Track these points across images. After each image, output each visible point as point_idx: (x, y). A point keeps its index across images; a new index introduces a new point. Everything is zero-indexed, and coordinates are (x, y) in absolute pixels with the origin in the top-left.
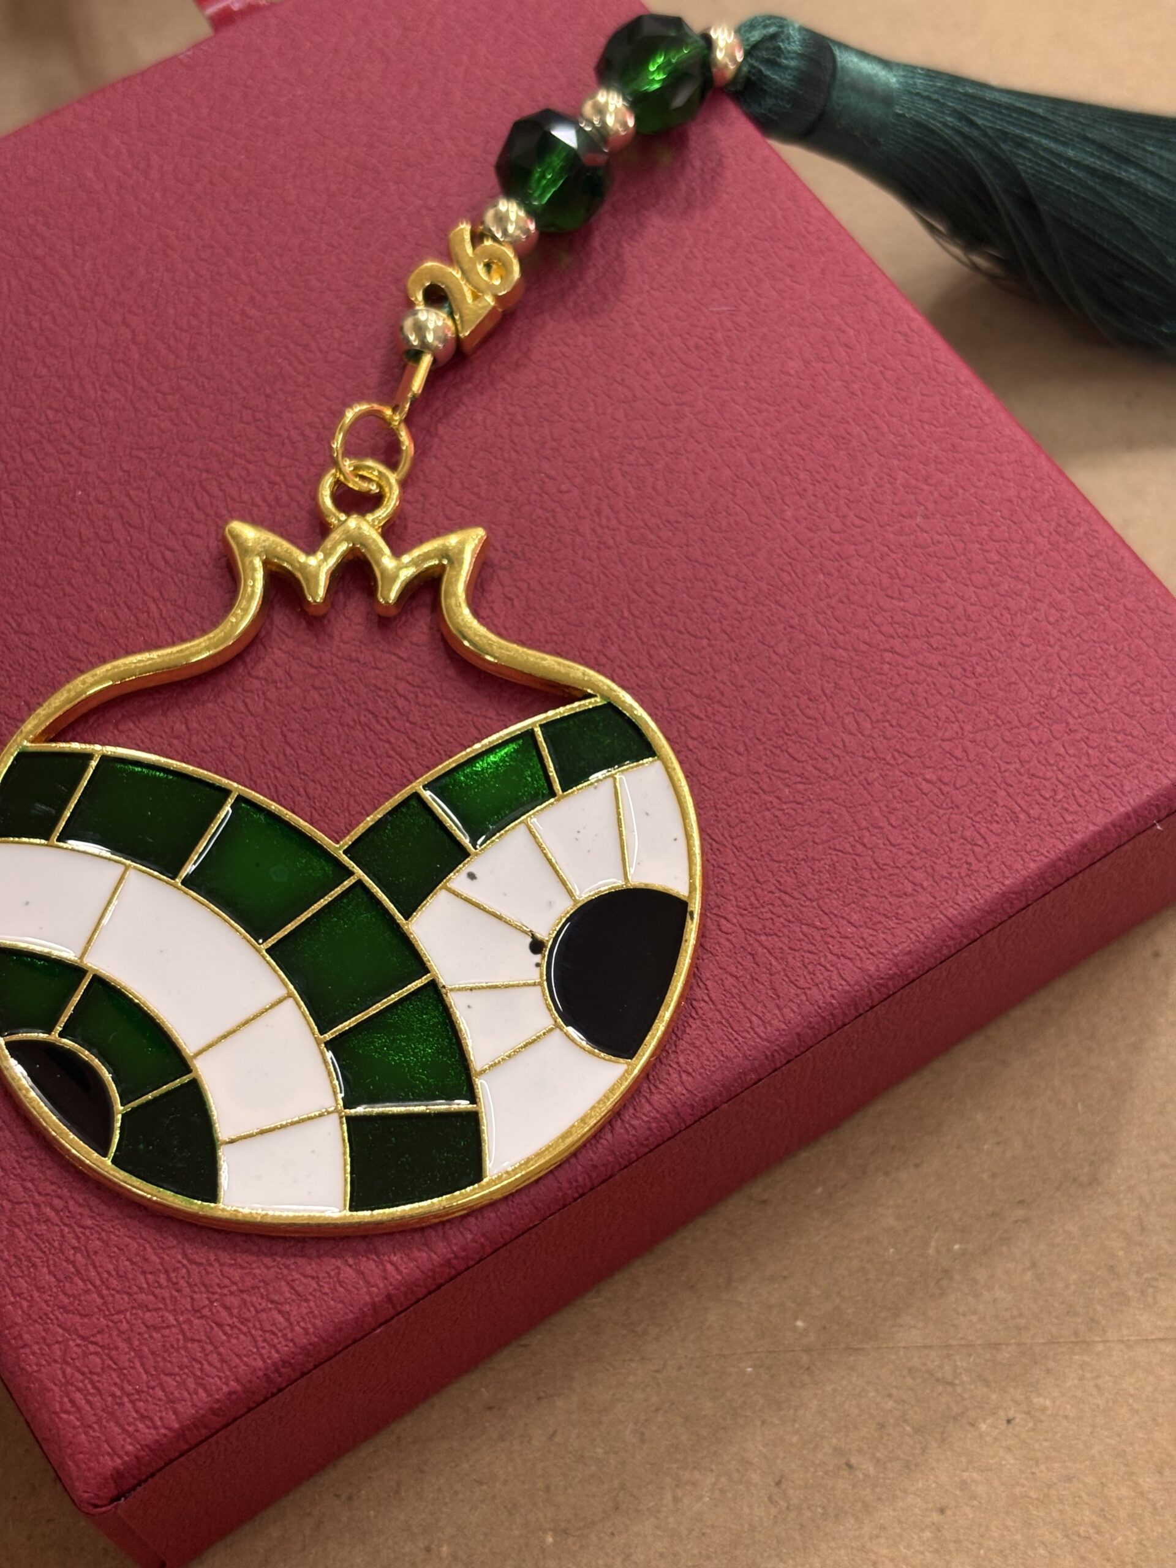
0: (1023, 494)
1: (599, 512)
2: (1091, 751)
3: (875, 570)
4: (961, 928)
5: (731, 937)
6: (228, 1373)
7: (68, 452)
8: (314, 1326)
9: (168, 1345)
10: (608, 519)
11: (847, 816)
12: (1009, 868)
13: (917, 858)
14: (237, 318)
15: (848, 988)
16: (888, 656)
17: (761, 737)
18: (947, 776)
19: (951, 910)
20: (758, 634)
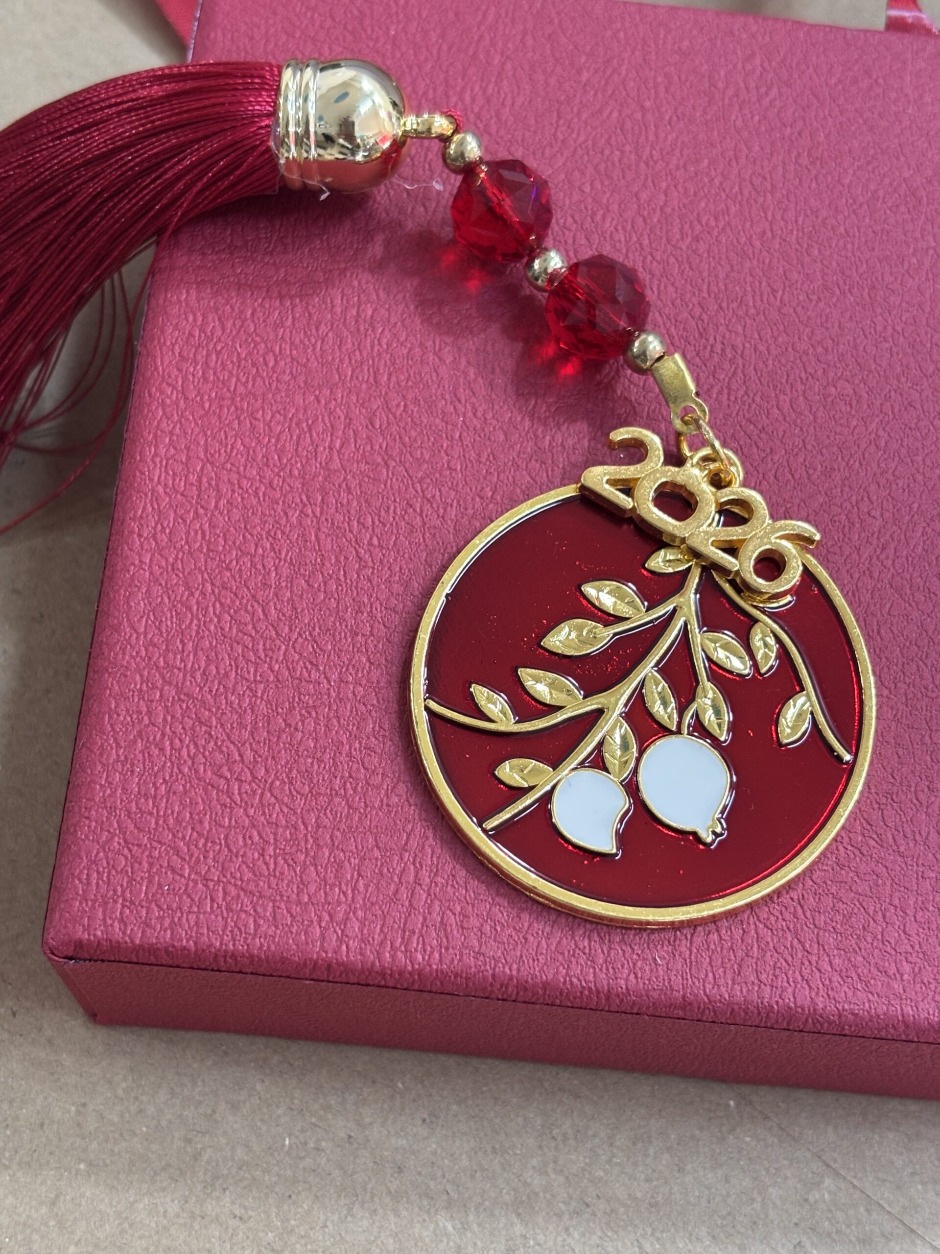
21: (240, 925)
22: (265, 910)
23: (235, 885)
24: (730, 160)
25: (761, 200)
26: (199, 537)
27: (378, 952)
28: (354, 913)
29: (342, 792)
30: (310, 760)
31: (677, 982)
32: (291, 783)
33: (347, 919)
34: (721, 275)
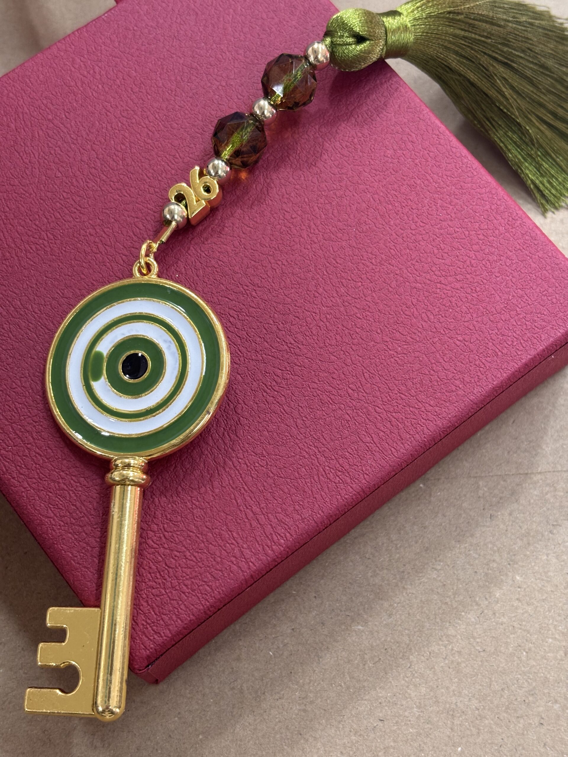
0: (493, 208)
1: (310, 227)
2: (527, 323)
3: (431, 246)
4: (476, 404)
5: (381, 415)
6: (189, 612)
7: (75, 212)
8: (223, 591)
9: (163, 603)
10: (314, 230)
11: (426, 358)
12: (495, 377)
13: (456, 375)
14: (142, 144)
15: (431, 433)
16: (439, 285)
17: (387, 325)
18: (467, 338)
19: (472, 397)
20: (382, 279)
21: (203, 592)
22: (208, 578)
23: (187, 579)
24: (106, 114)
25: (134, 121)
26: (39, 457)
27: (266, 554)
28: (243, 548)
29: (194, 506)
30: (170, 506)
31: (384, 463)
32: (170, 521)
33: (242, 552)
34: (147, 167)
